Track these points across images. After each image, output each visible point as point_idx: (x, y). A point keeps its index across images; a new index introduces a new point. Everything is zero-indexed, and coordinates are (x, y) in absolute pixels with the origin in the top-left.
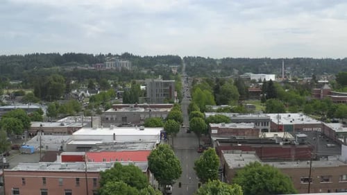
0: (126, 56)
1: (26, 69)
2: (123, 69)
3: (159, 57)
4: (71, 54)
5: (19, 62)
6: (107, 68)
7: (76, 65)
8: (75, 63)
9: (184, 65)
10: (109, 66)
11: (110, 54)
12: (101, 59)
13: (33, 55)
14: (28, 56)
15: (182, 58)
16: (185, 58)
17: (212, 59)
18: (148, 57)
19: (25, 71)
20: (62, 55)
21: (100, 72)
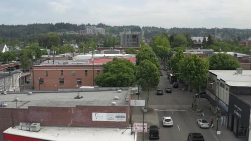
0: (101, 25)
1: (29, 34)
2: (99, 33)
3: (124, 27)
4: (61, 23)
5: (24, 30)
6: (87, 33)
7: (64, 31)
8: (64, 30)
9: (143, 32)
10: (89, 31)
11: (89, 24)
12: (82, 27)
13: (34, 25)
14: (30, 26)
15: (141, 28)
16: (143, 28)
17: (163, 28)
18: (116, 26)
19: (28, 35)
20: (54, 24)
21: (82, 36)
